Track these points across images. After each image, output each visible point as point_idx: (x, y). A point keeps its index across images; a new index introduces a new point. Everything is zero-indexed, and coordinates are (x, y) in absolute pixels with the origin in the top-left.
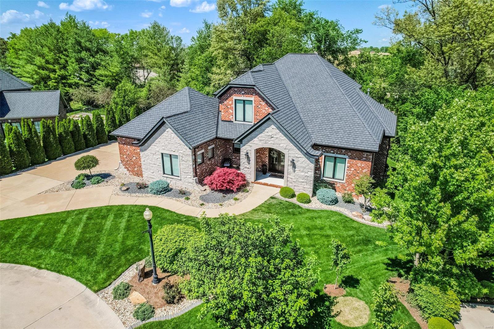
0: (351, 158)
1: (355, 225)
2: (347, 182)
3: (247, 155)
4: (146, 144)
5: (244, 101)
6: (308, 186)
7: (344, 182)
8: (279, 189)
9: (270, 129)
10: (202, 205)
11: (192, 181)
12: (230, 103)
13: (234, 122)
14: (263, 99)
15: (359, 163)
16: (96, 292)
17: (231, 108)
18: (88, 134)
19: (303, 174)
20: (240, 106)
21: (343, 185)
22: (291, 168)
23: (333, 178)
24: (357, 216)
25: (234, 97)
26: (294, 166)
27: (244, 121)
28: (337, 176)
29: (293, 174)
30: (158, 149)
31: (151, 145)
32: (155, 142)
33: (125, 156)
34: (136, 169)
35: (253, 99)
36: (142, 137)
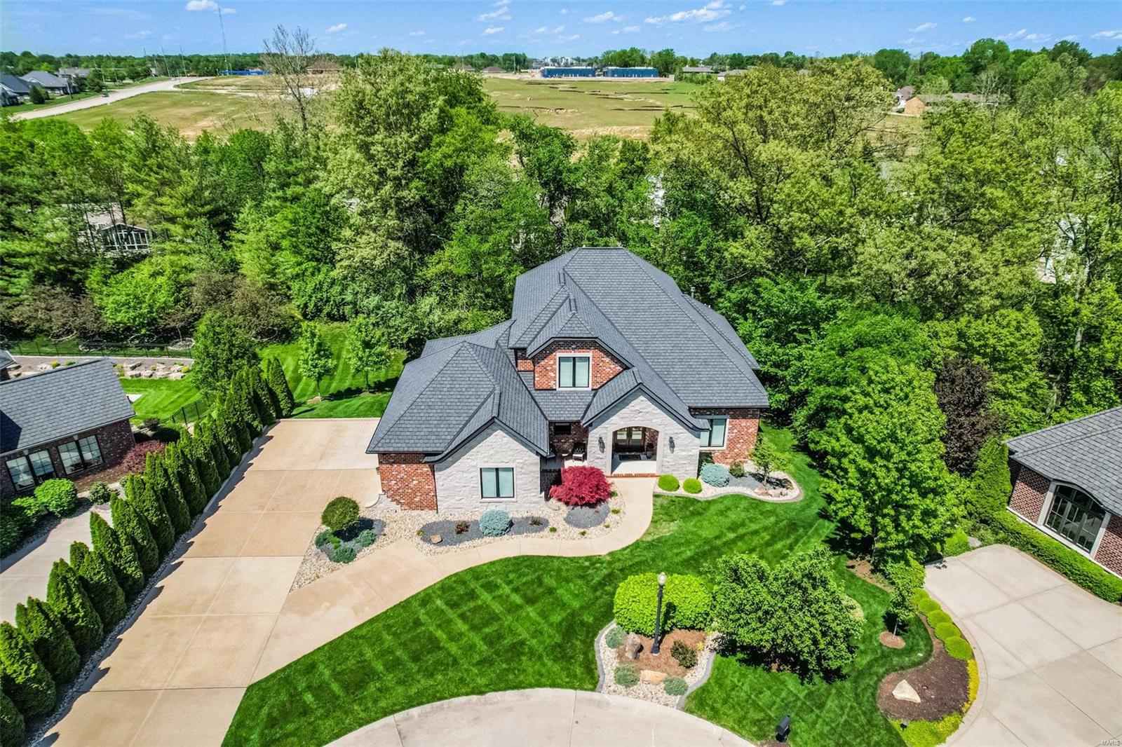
0: (733, 417)
1: (769, 508)
2: (728, 447)
3: (601, 442)
4: (450, 459)
5: (574, 358)
6: (692, 468)
7: (724, 448)
8: (655, 480)
9: (638, 400)
10: (583, 534)
11: (536, 499)
12: (552, 362)
13: (558, 389)
14: (608, 354)
15: (744, 423)
16: (593, 690)
17: (553, 370)
18: (230, 442)
19: (684, 453)
20: (567, 367)
21: (723, 453)
22: (668, 450)
23: (709, 445)
24: (762, 494)
25: (559, 354)
26: (672, 444)
27: (574, 385)
28: (713, 443)
29: (672, 455)
30: (474, 463)
31: (460, 458)
32: (470, 453)
33: (394, 482)
34: (416, 499)
35: (589, 354)
36: (440, 449)
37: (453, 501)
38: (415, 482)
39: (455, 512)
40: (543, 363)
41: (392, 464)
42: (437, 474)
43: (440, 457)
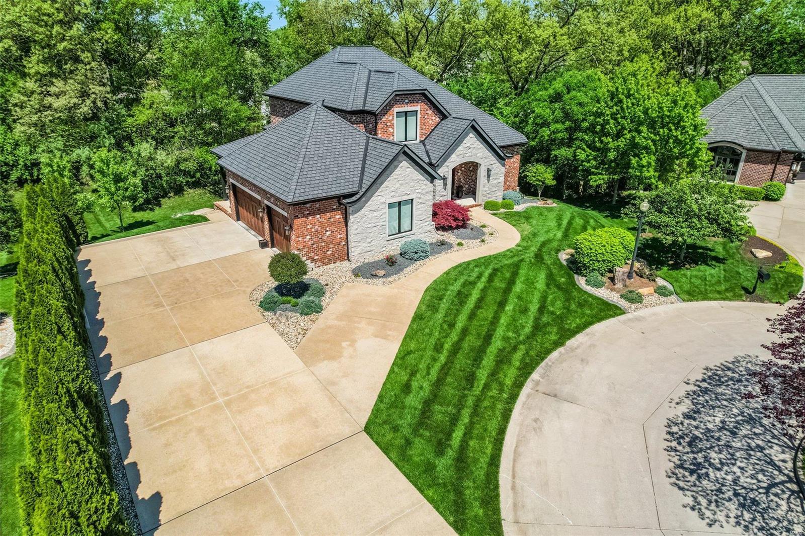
3: (444, 179)
4: (364, 199)
5: (406, 113)
6: (499, 194)
10: (483, 241)
11: (429, 228)
12: (391, 118)
17: (392, 126)
19: (495, 182)
20: (401, 121)
22: (485, 180)
25: (396, 109)
26: (489, 176)
27: (406, 140)
29: (488, 185)
30: (383, 200)
31: (372, 196)
32: (380, 190)
33: (308, 237)
34: (329, 253)
35: (417, 108)
36: (355, 189)
37: (365, 245)
38: (328, 233)
39: (367, 255)
40: (384, 119)
41: (306, 216)
42: (352, 219)
43: (358, 196)
